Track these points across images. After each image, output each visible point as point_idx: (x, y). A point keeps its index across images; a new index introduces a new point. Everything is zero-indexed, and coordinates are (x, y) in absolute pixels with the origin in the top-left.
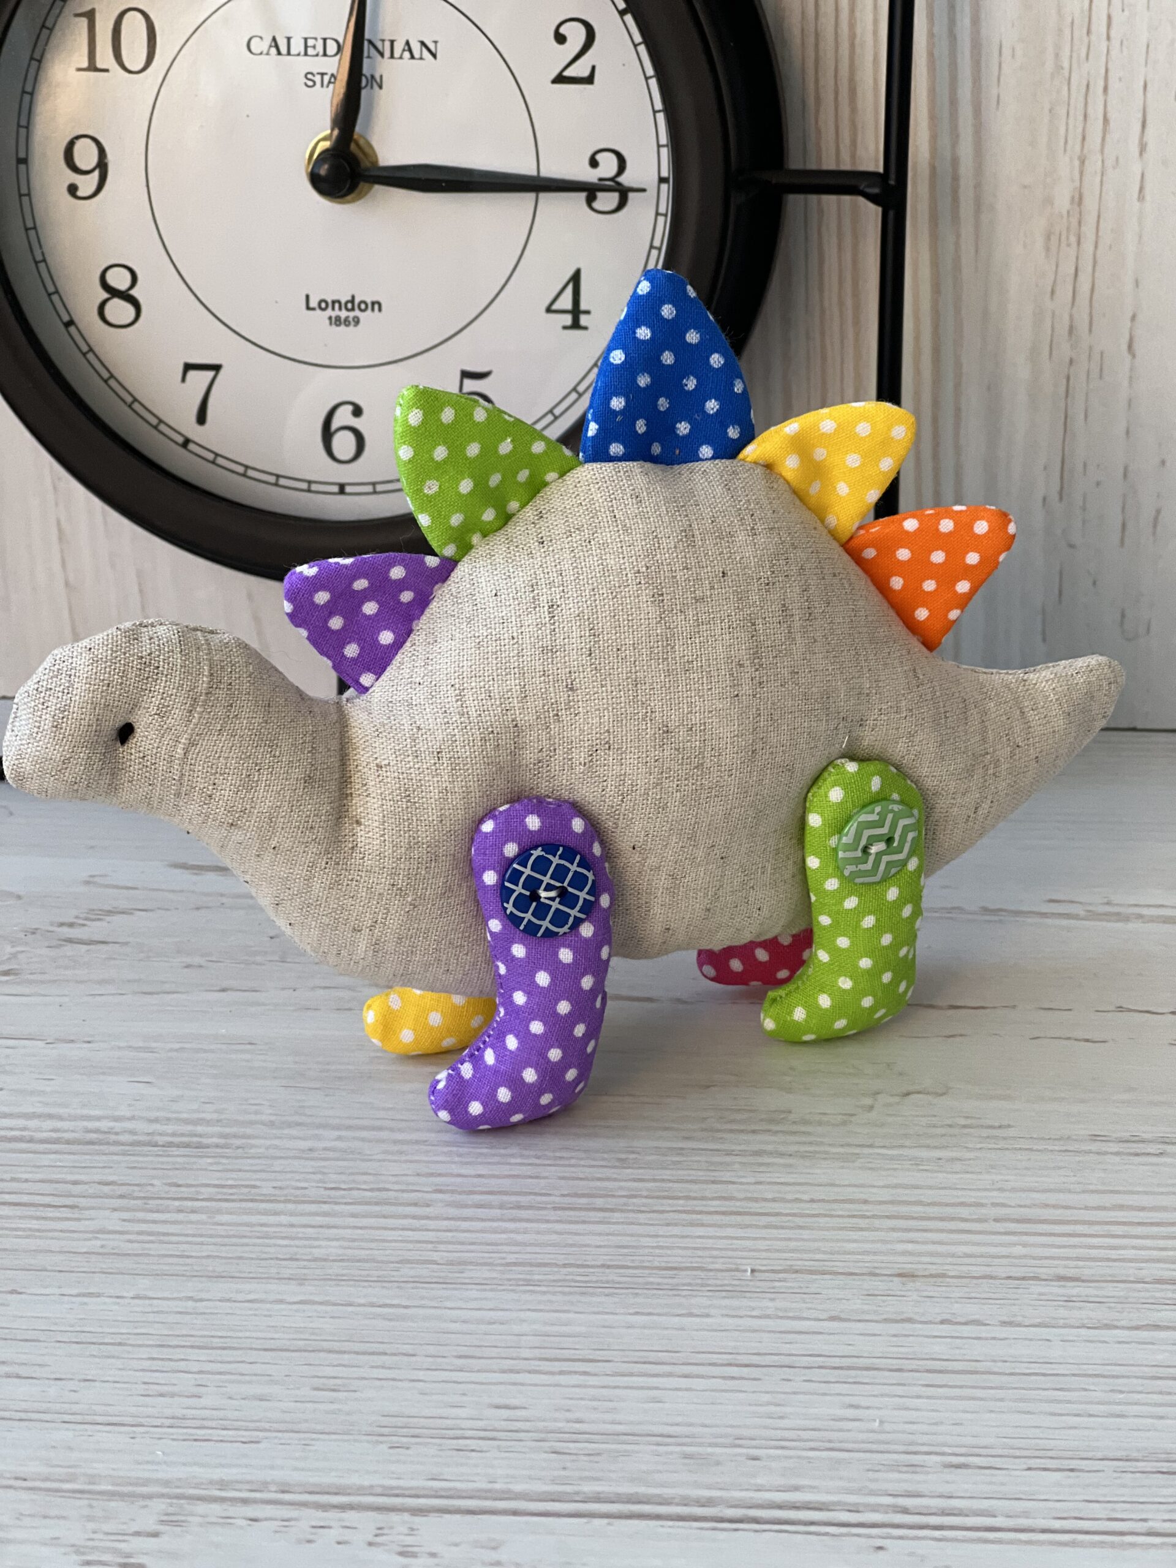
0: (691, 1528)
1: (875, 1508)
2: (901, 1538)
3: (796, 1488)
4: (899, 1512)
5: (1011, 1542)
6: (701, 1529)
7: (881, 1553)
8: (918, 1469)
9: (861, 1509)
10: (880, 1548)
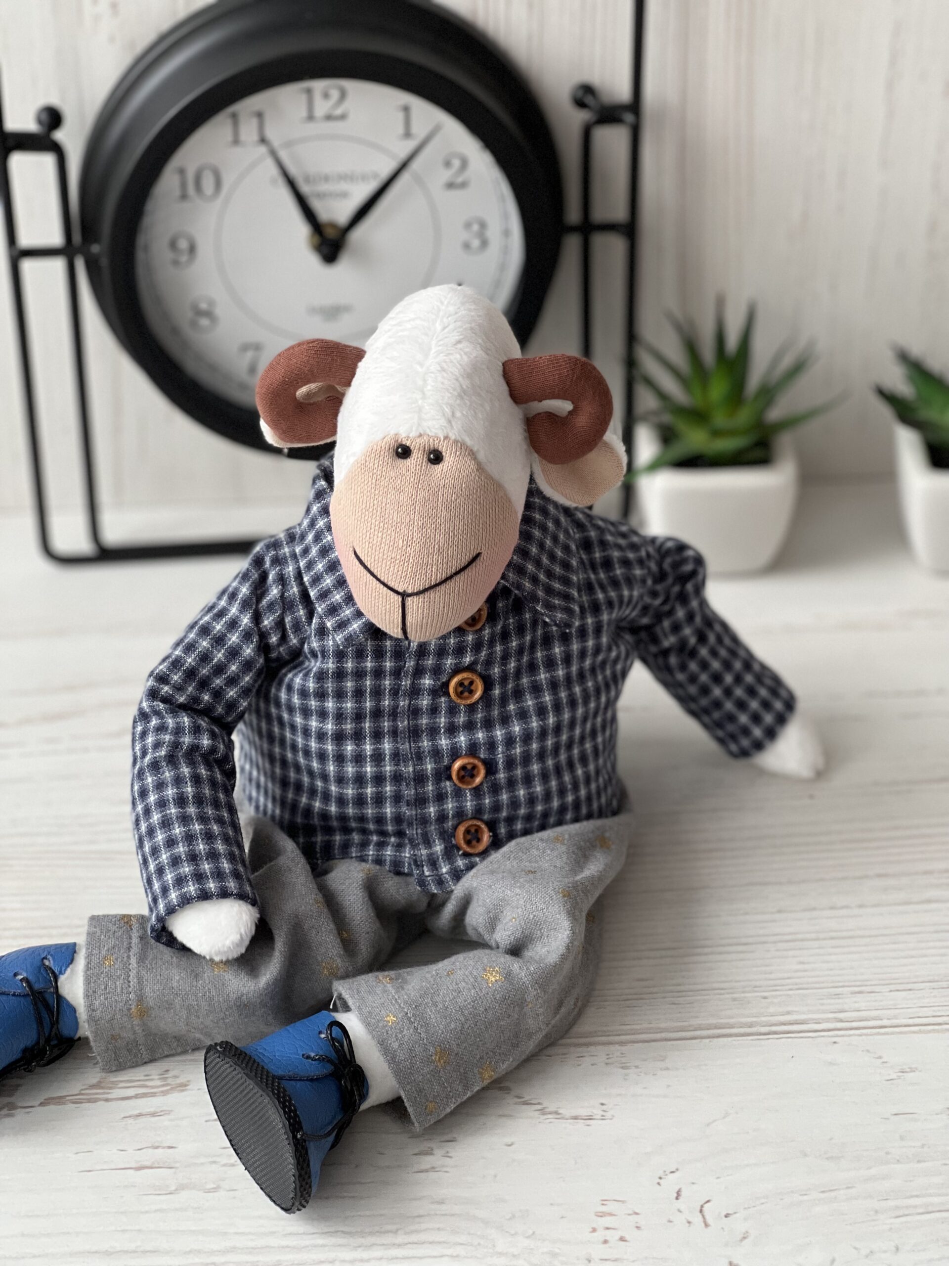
0: (747, 1040)
1: (828, 1020)
2: (843, 1036)
3: (788, 1013)
4: (838, 1022)
5: (892, 1033)
6: (752, 1040)
7: (836, 1045)
8: (840, 996)
9: (821, 1021)
10: (835, 1043)
